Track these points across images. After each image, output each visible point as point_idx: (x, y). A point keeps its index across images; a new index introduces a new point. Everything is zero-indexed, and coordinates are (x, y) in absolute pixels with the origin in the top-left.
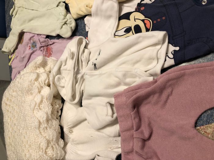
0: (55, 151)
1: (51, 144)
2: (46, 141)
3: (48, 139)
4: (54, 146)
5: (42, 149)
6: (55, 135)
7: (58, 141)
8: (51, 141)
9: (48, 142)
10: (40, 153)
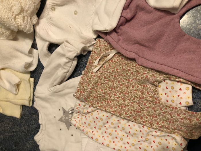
0: (25, 22)
1: (24, 13)
2: (20, 8)
3: (23, 7)
4: (25, 17)
5: (13, 12)
6: (32, 8)
7: (33, 16)
8: (25, 11)
9: (22, 10)
10: (10, 15)
